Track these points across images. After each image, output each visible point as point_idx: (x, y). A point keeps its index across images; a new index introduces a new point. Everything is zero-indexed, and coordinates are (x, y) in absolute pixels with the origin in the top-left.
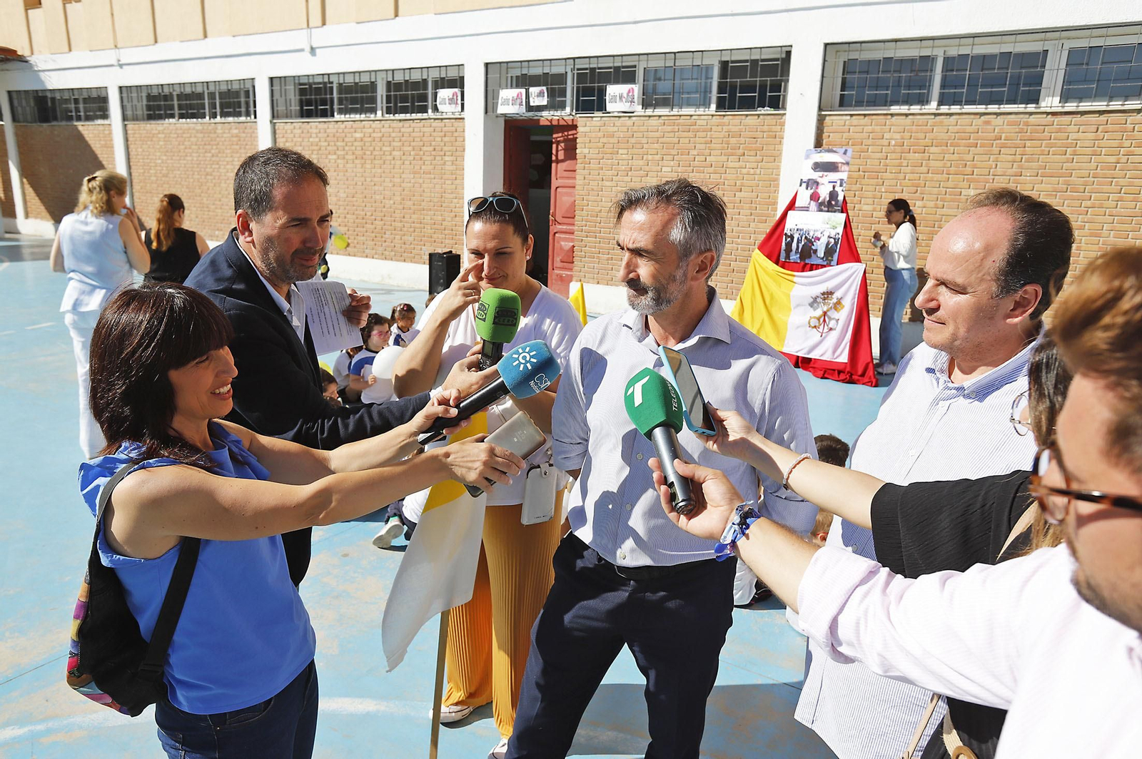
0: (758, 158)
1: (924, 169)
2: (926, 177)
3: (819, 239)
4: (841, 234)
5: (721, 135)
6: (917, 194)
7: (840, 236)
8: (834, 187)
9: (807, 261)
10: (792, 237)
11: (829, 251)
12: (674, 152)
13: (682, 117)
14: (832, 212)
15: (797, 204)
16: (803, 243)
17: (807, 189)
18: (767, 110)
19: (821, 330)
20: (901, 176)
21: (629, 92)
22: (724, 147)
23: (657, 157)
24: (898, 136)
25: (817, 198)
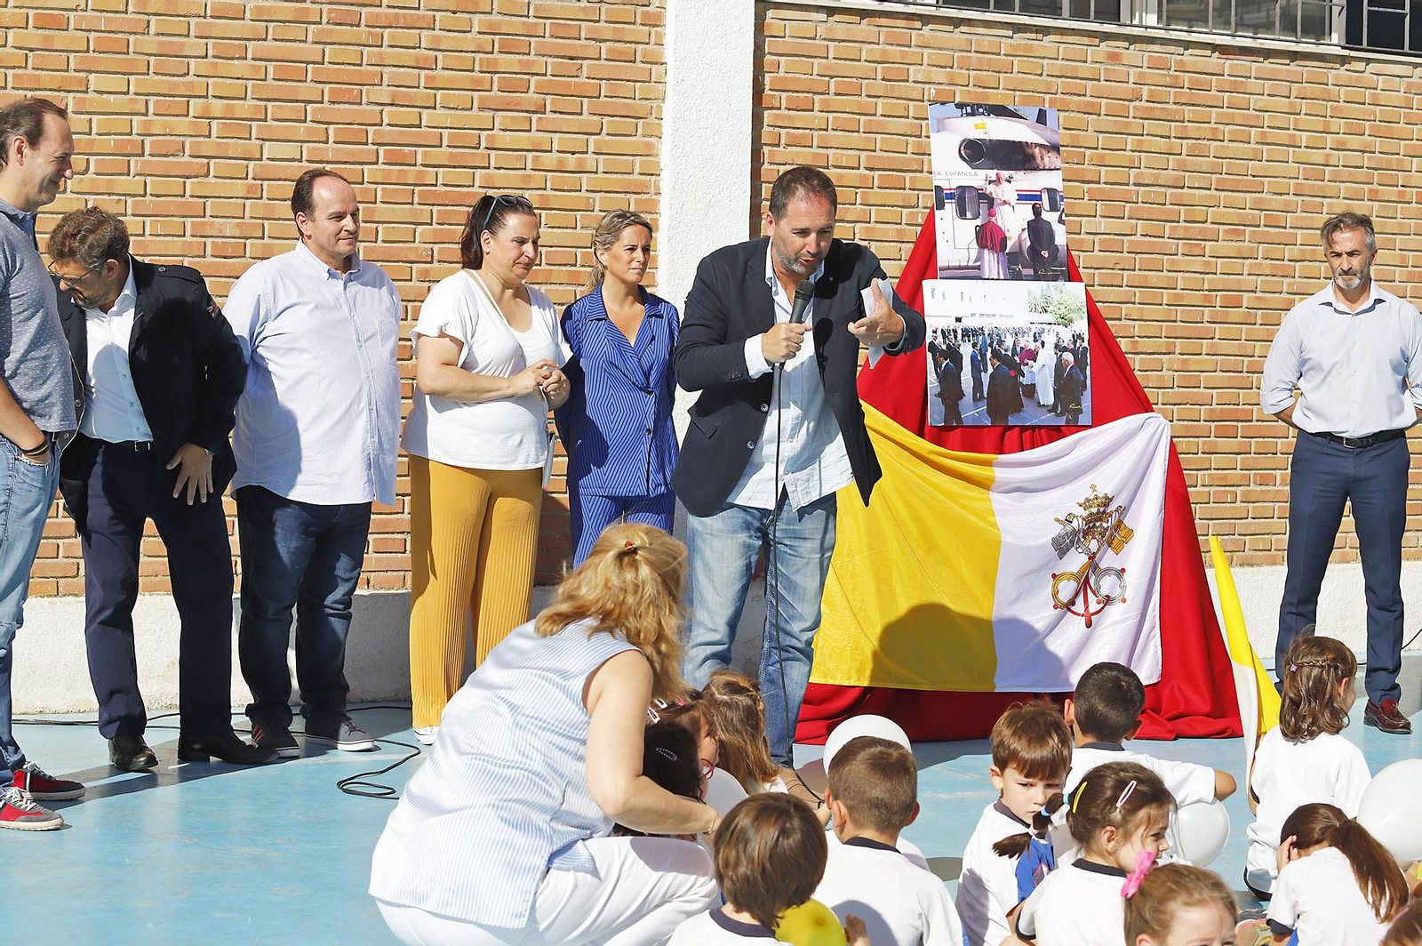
0: (587, 120)
3: (1033, 355)
4: (1086, 337)
5: (470, 41)
7: (1086, 344)
9: (1012, 421)
10: (954, 355)
11: (1066, 385)
12: (304, 91)
14: (1046, 279)
16: (990, 370)
19: (1079, 606)
22: (481, 81)
23: (244, 108)
25: (998, 241)
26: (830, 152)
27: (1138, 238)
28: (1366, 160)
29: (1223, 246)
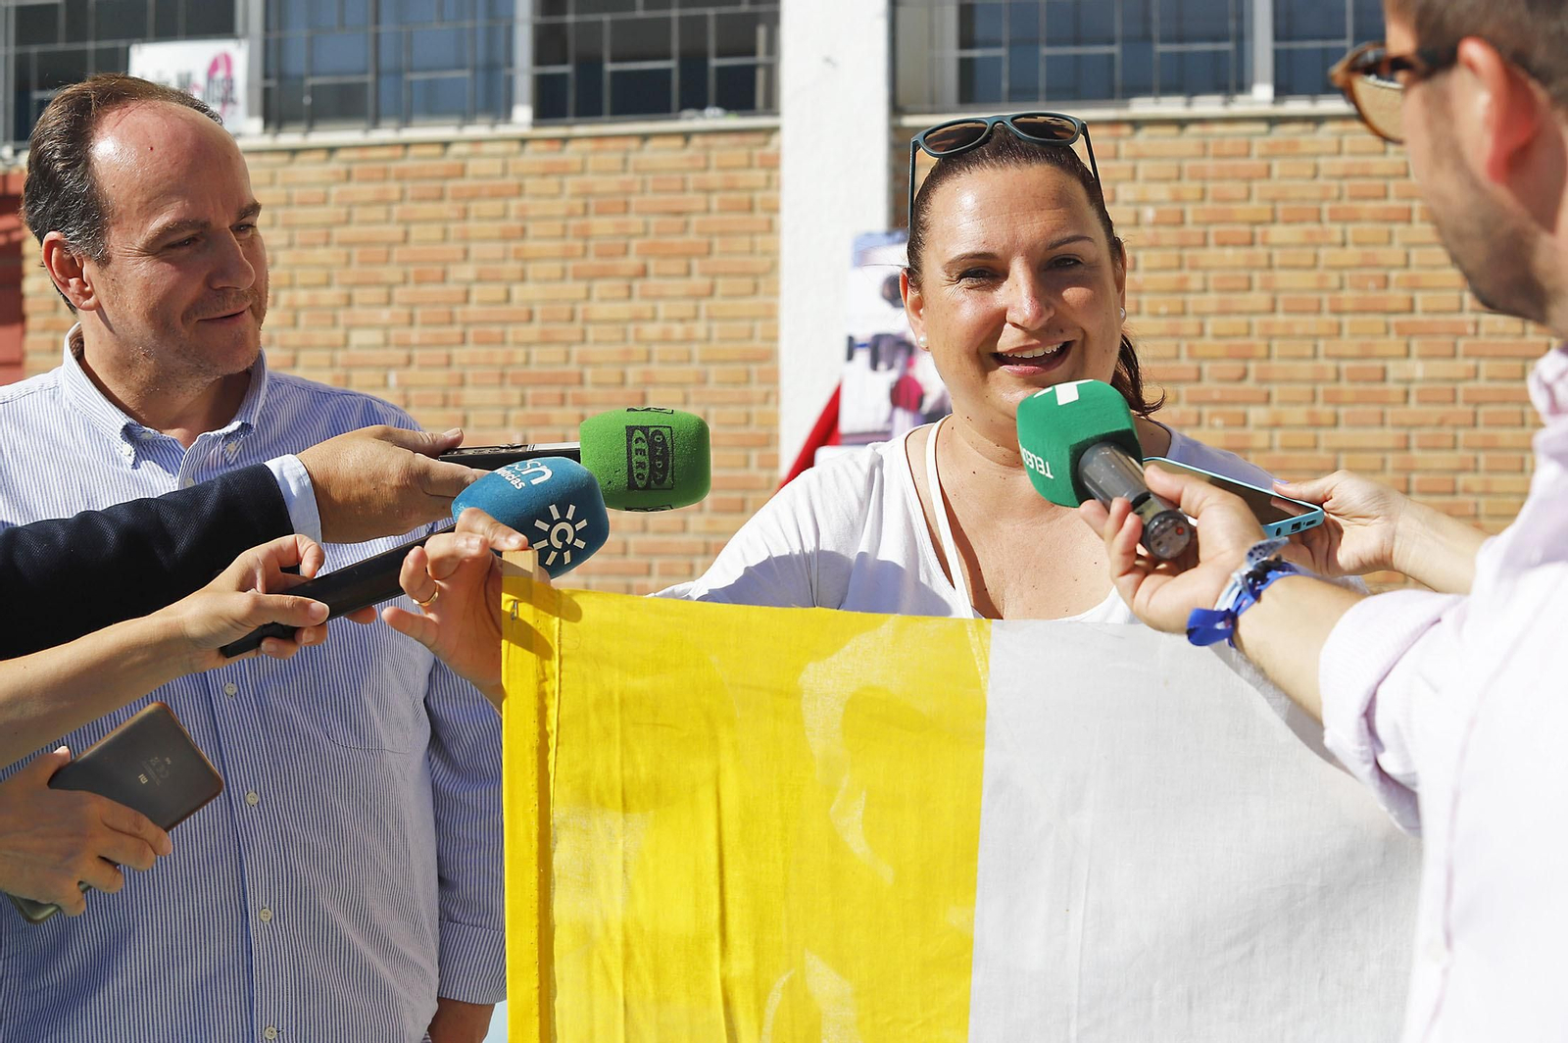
0: (698, 282)
1: (1258, 299)
2: (1268, 325)
6: (1250, 384)
12: (391, 273)
13: (413, 151)
15: (847, 423)
17: (874, 366)
18: (714, 118)
20: (1189, 324)
21: (214, 67)
22: (571, 249)
23: (330, 295)
24: (1161, 192)
25: (914, 398)
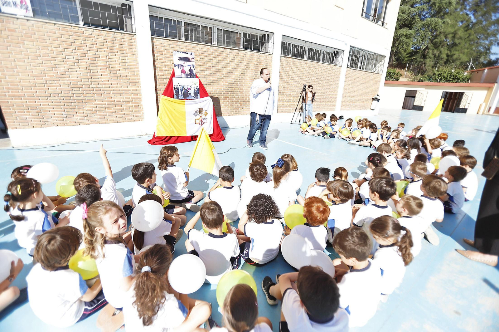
0: (125, 54)
3: (190, 89)
4: (199, 86)
5: (102, 41)
7: (199, 87)
8: (191, 68)
10: (178, 89)
11: (196, 94)
14: (192, 78)
15: (176, 75)
16: (183, 91)
21: (22, 2)
25: (184, 72)
26: (166, 61)
27: (213, 74)
28: (244, 64)
29: (225, 75)
